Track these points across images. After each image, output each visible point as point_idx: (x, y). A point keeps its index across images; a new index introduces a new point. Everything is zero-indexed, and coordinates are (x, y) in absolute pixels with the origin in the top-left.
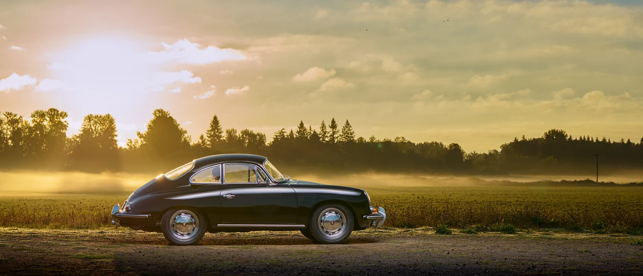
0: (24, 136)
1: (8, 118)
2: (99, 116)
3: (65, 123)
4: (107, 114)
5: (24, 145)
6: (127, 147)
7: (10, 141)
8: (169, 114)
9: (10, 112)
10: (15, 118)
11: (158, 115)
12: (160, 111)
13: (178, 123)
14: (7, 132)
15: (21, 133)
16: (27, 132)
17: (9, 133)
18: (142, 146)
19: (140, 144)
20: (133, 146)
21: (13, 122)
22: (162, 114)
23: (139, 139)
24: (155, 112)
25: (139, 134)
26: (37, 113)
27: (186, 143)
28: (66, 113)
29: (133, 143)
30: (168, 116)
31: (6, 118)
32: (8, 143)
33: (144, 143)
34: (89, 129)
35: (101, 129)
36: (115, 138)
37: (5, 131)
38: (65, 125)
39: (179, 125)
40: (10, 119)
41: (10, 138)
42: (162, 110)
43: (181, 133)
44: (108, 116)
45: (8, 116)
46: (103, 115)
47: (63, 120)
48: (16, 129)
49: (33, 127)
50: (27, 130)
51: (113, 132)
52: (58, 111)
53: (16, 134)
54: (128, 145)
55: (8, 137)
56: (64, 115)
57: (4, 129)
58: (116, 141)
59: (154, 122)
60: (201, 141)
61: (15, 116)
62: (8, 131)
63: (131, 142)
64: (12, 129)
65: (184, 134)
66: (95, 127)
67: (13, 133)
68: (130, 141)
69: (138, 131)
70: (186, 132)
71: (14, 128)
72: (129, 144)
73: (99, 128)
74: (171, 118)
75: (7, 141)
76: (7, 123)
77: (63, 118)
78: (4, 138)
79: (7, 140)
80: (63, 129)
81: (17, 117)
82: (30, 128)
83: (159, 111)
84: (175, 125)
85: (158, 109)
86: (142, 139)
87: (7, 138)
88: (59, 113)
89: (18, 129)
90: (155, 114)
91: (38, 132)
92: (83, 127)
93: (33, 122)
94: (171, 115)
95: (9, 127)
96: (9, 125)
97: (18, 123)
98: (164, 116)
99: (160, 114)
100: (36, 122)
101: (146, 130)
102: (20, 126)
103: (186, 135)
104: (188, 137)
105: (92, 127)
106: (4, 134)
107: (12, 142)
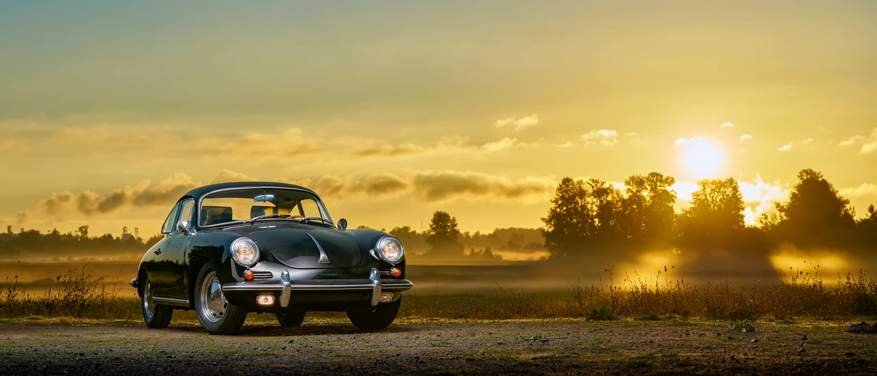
0: (616, 212)
1: (593, 187)
2: (717, 181)
3: (672, 193)
4: (729, 178)
5: (616, 225)
6: (759, 226)
7: (597, 220)
8: (821, 177)
9: (596, 179)
10: (603, 187)
11: (805, 178)
12: (809, 172)
13: (836, 189)
14: (592, 208)
15: (612, 209)
16: (620, 207)
17: (595, 208)
18: (782, 222)
19: (779, 221)
20: (769, 224)
21: (600, 192)
22: (811, 177)
23: (778, 213)
24: (801, 173)
25: (778, 205)
26: (632, 179)
27: (849, 217)
28: (673, 179)
29: (770, 219)
30: (820, 179)
31: (591, 187)
32: (594, 222)
33: (785, 218)
34: (704, 200)
35: (720, 200)
36: (742, 212)
37: (589, 206)
38: (673, 196)
39: (837, 191)
40: (595, 188)
41: (597, 216)
42: (811, 170)
43: (841, 203)
44: (731, 181)
45: (594, 185)
46: (724, 179)
47: (668, 189)
48: (605, 202)
49: (628, 200)
50: (620, 204)
51: (739, 205)
52: (662, 176)
53: (605, 209)
54: (762, 222)
55: (595, 213)
56: (670, 181)
57: (588, 203)
58: (742, 217)
59: (800, 188)
60: (870, 214)
61: (602, 185)
62: (594, 205)
63: (766, 218)
64: (598, 203)
65: (846, 205)
66: (713, 197)
67: (601, 207)
68: (764, 216)
69: (777, 202)
70: (847, 202)
71: (601, 201)
72: (764, 221)
73: (718, 199)
74: (824, 181)
75: (592, 220)
76: (593, 194)
77: (669, 185)
78: (589, 215)
79: (593, 218)
80: (669, 202)
81: (606, 186)
82: (623, 201)
83: (806, 171)
84: (832, 192)
85: (806, 169)
86: (783, 214)
87: (592, 215)
88: (663, 178)
89: (608, 202)
90: (801, 176)
91: (635, 207)
92: (695, 197)
93: (627, 192)
94: (825, 177)
95: (595, 200)
96: (595, 197)
97: (607, 194)
98: (813, 179)
99: (809, 176)
100: (632, 192)
101: (789, 200)
102: (609, 198)
103: (848, 207)
104: (850, 209)
105: (708, 197)
106: (588, 210)
107: (599, 222)
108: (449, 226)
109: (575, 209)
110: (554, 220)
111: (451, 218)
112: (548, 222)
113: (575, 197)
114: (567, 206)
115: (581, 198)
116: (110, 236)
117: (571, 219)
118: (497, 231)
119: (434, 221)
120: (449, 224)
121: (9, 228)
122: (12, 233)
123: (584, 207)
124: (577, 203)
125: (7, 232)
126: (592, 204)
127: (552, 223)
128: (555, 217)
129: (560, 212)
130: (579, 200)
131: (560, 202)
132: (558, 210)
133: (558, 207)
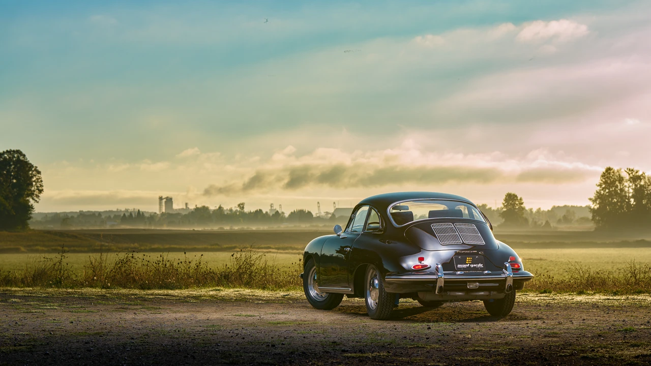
0: (647, 193)
1: (629, 174)
5: (647, 203)
7: (632, 200)
9: (631, 168)
10: (637, 174)
14: (628, 190)
15: (644, 191)
17: (631, 191)
21: (635, 179)
31: (628, 174)
32: (630, 201)
37: (626, 189)
40: (631, 175)
41: (633, 196)
45: (630, 172)
48: (639, 186)
53: (639, 191)
55: (631, 195)
57: (625, 186)
61: (637, 172)
62: (630, 188)
64: (634, 187)
67: (635, 190)
71: (636, 185)
75: (629, 199)
76: (629, 180)
78: (626, 196)
81: (640, 173)
87: (629, 196)
89: (641, 186)
95: (631, 184)
96: (631, 182)
97: (641, 179)
102: (642, 183)
106: (625, 192)
107: (634, 201)
108: (517, 204)
109: (615, 191)
110: (598, 200)
111: (519, 198)
112: (594, 201)
113: (615, 182)
114: (609, 189)
115: (620, 183)
116: (261, 210)
117: (612, 199)
118: (554, 208)
119: (506, 200)
120: (517, 203)
121: (186, 204)
122: (188, 208)
123: (622, 190)
124: (617, 187)
125: (185, 207)
126: (629, 188)
127: (598, 202)
128: (599, 197)
129: (604, 193)
130: (619, 185)
131: (604, 186)
132: (602, 192)
133: (602, 190)
